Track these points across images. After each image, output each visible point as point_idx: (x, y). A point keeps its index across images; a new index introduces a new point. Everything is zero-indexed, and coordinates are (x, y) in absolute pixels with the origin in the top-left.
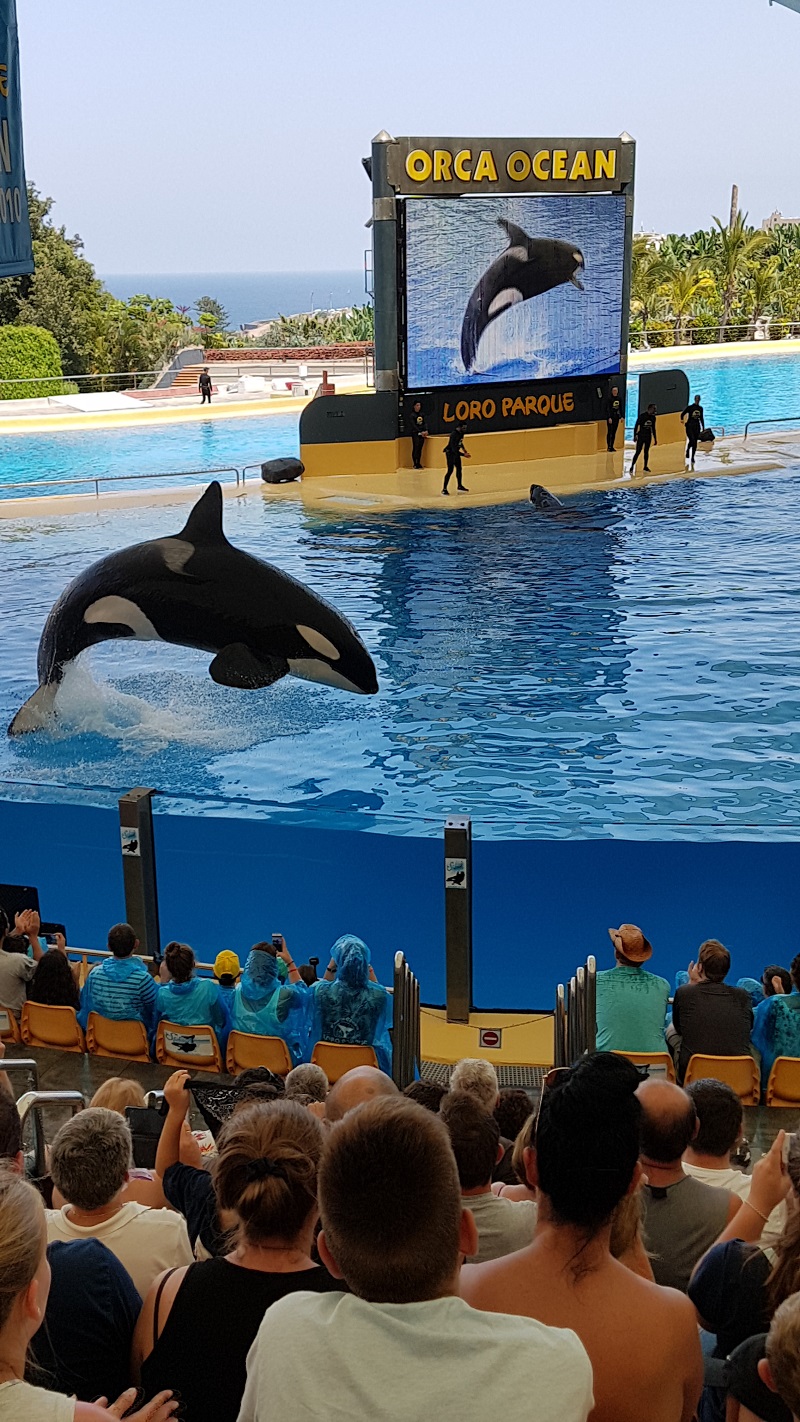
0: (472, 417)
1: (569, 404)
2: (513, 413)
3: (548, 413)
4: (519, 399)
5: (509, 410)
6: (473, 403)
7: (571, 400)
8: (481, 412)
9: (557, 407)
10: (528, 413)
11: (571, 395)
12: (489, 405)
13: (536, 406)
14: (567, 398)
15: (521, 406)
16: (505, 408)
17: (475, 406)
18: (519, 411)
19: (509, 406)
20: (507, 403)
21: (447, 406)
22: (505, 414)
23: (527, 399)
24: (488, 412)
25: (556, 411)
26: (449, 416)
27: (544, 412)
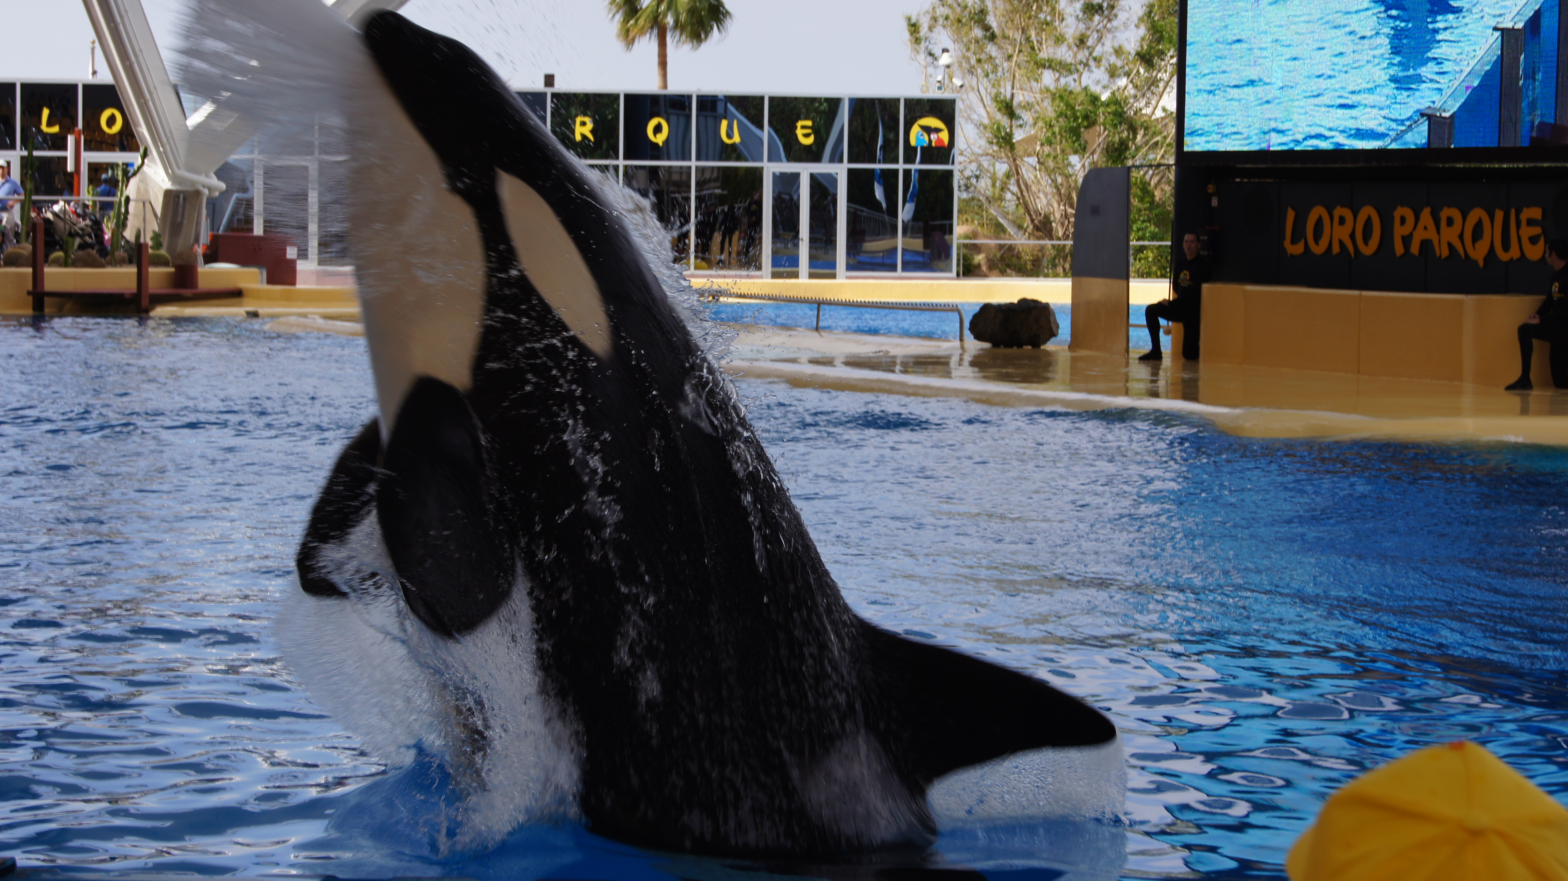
0: (1336, 249)
1: (1533, 240)
2: (1415, 249)
3: (1486, 259)
4: (1426, 215)
5: (1407, 240)
6: (1338, 211)
7: (1537, 230)
8: (1352, 236)
9: (1506, 247)
10: (1445, 253)
11: (1535, 213)
12: (1368, 223)
13: (1461, 237)
14: (1530, 222)
15: (1431, 234)
16: (1399, 232)
17: (1342, 221)
18: (1426, 245)
19: (1406, 230)
20: (1403, 220)
21: (1291, 215)
22: (1399, 250)
23: (1445, 213)
24: (1366, 241)
25: (1503, 256)
26: (1294, 241)
27: (1478, 253)
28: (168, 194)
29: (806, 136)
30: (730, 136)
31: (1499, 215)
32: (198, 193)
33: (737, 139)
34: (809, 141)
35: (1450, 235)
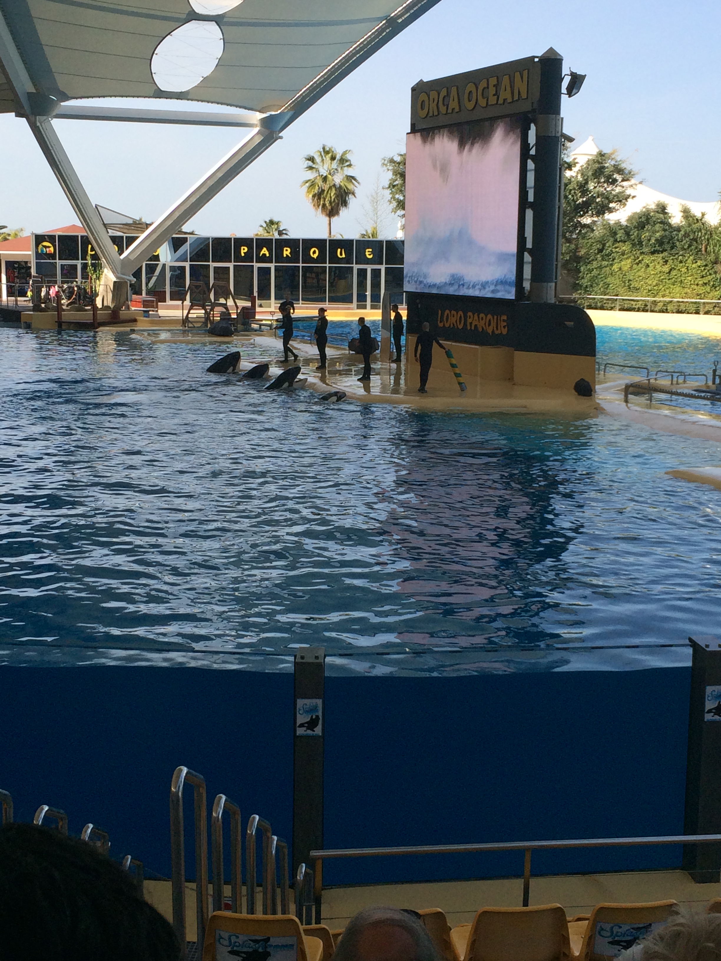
0: (452, 326)
1: (504, 327)
2: (473, 328)
3: (491, 333)
4: (476, 315)
5: (471, 323)
6: (453, 313)
7: (505, 324)
8: (456, 321)
9: (497, 329)
10: (481, 330)
11: (505, 317)
12: (461, 317)
13: (485, 324)
14: (504, 321)
15: (477, 323)
16: (469, 321)
17: (453, 316)
18: (476, 327)
19: (471, 320)
20: (470, 317)
21: (440, 312)
22: (469, 328)
23: (481, 316)
24: (460, 323)
25: (497, 332)
26: (441, 322)
27: (490, 331)
28: (115, 282)
29: (370, 255)
30: (341, 254)
31: (495, 317)
32: (126, 282)
33: (344, 256)
34: (371, 257)
35: (482, 323)
